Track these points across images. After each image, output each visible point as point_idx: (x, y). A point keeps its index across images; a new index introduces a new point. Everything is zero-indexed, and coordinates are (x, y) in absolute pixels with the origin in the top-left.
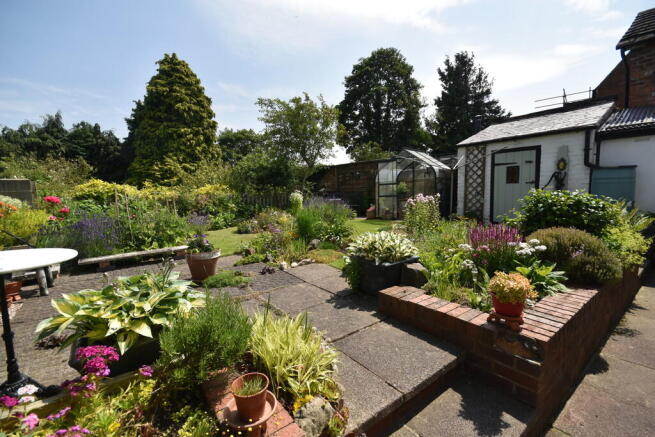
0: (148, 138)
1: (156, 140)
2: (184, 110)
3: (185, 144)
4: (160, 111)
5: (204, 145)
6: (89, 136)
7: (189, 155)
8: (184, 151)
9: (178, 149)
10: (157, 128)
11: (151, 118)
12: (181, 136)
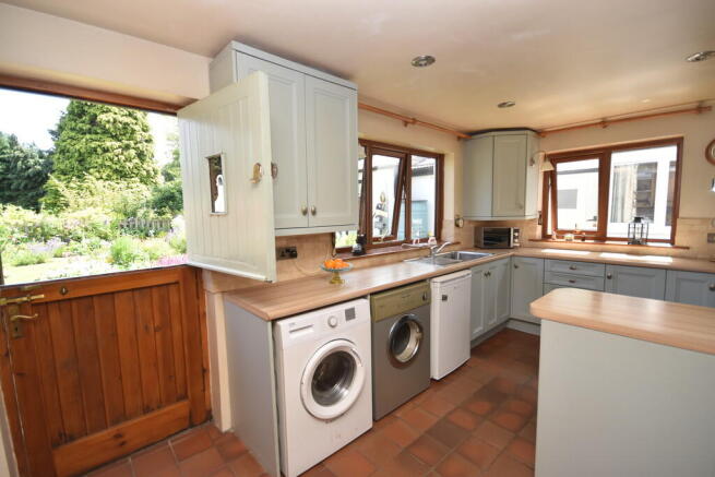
0: (68, 151)
1: (77, 155)
2: (108, 122)
3: (111, 160)
4: (83, 122)
5: (137, 160)
6: (6, 148)
7: (116, 171)
8: (110, 167)
9: (102, 166)
10: (78, 140)
11: (73, 129)
12: (106, 150)
